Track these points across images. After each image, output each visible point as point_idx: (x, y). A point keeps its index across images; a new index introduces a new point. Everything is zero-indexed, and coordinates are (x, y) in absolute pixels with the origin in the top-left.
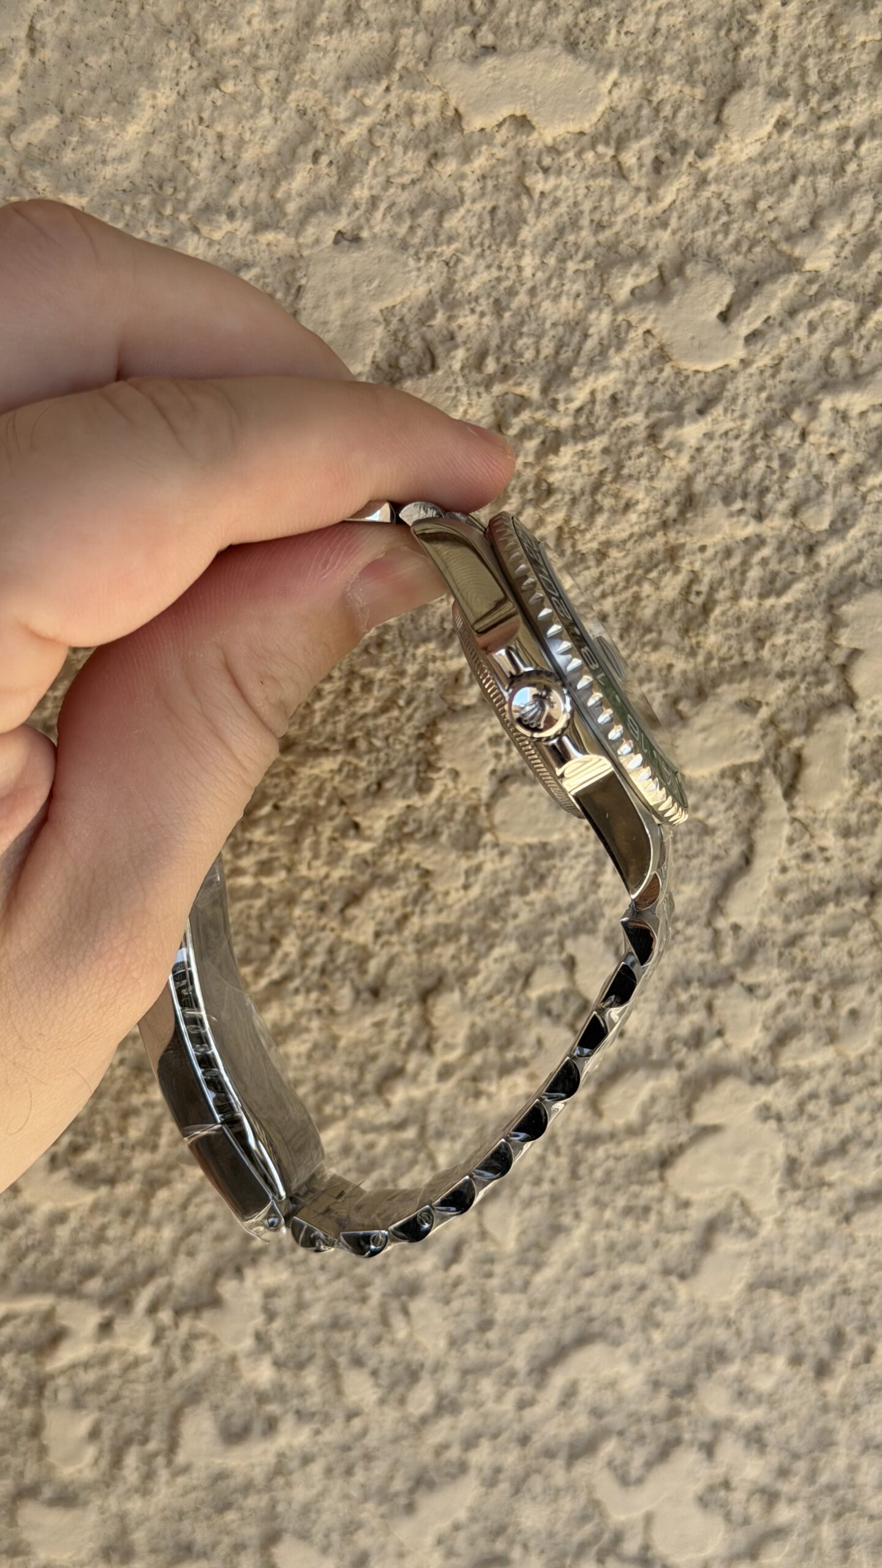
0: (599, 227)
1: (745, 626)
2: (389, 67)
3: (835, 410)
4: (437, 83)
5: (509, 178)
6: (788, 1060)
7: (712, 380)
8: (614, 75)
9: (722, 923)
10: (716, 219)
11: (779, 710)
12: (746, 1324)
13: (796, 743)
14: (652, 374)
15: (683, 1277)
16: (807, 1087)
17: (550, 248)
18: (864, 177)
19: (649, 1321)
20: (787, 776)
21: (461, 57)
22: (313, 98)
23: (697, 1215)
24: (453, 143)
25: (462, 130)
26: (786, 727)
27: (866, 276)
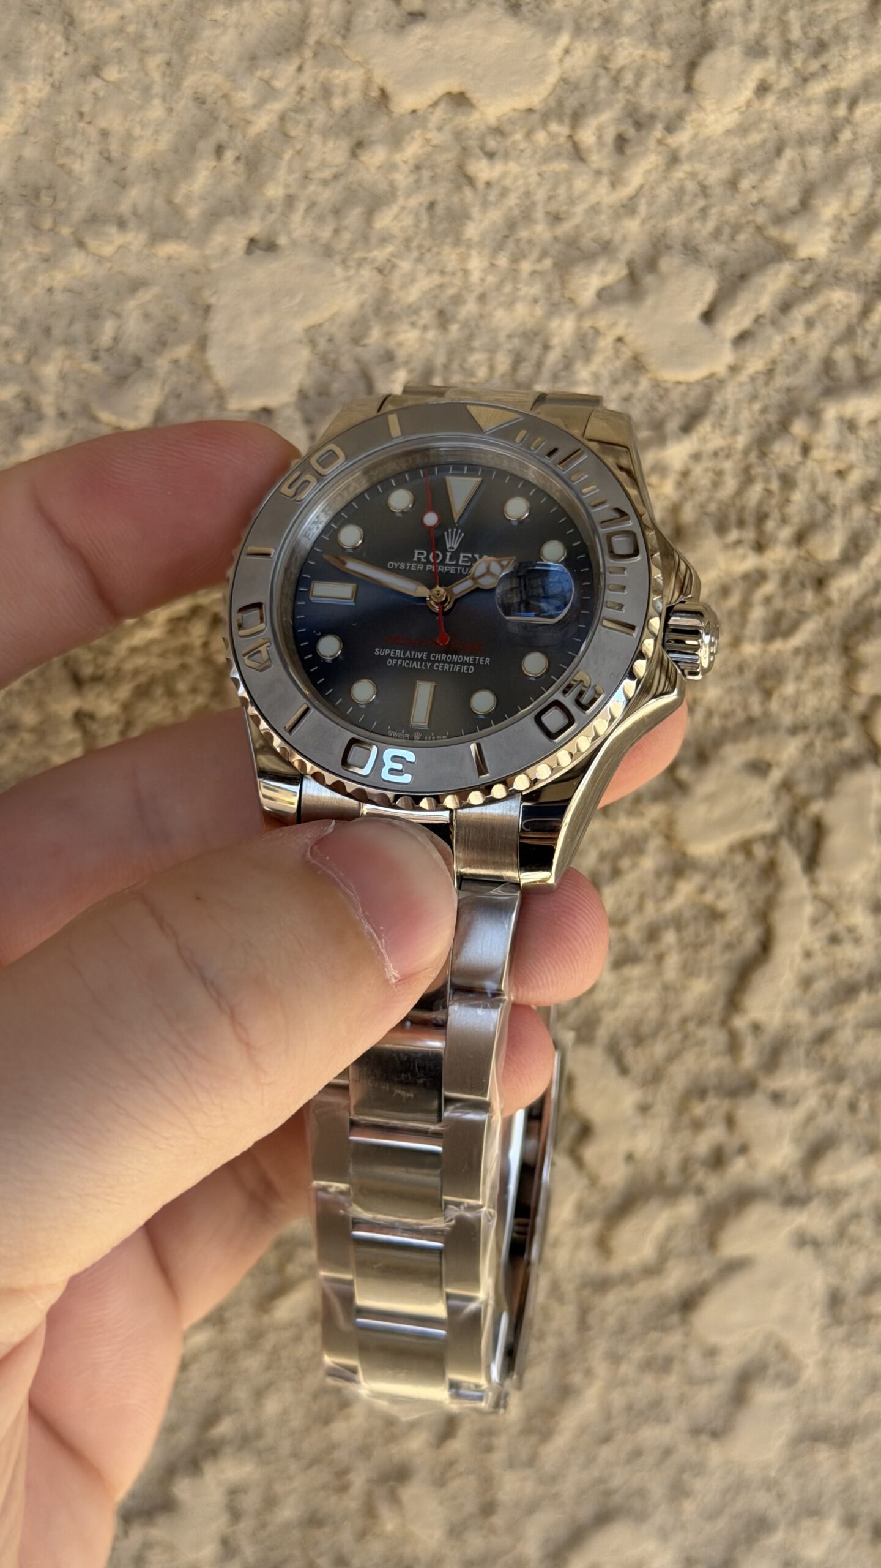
0: (556, 218)
1: (749, 675)
2: (300, 43)
3: (841, 419)
4: (359, 59)
5: (449, 167)
6: (825, 1175)
7: (698, 391)
8: (564, 40)
9: (740, 1023)
10: (692, 203)
11: (792, 770)
12: (789, 1483)
13: (816, 807)
14: (626, 388)
15: (715, 1435)
16: (846, 1207)
17: (499, 247)
18: (860, 147)
19: (678, 1491)
20: (806, 846)
21: (385, 25)
22: (213, 82)
23: (729, 1363)
24: (380, 127)
25: (389, 112)
26: (802, 789)
27: (868, 261)
